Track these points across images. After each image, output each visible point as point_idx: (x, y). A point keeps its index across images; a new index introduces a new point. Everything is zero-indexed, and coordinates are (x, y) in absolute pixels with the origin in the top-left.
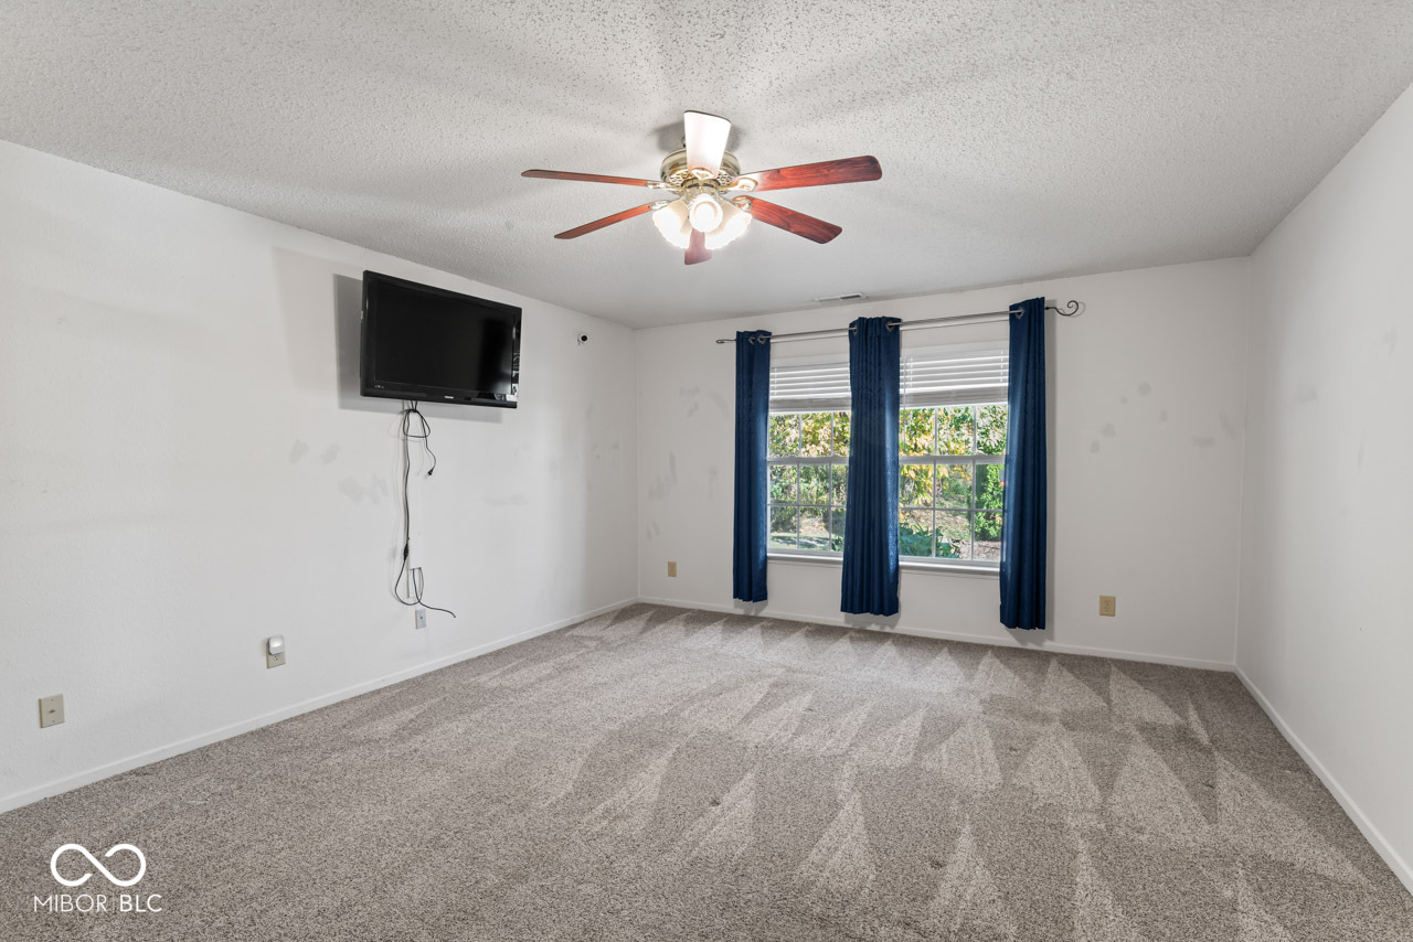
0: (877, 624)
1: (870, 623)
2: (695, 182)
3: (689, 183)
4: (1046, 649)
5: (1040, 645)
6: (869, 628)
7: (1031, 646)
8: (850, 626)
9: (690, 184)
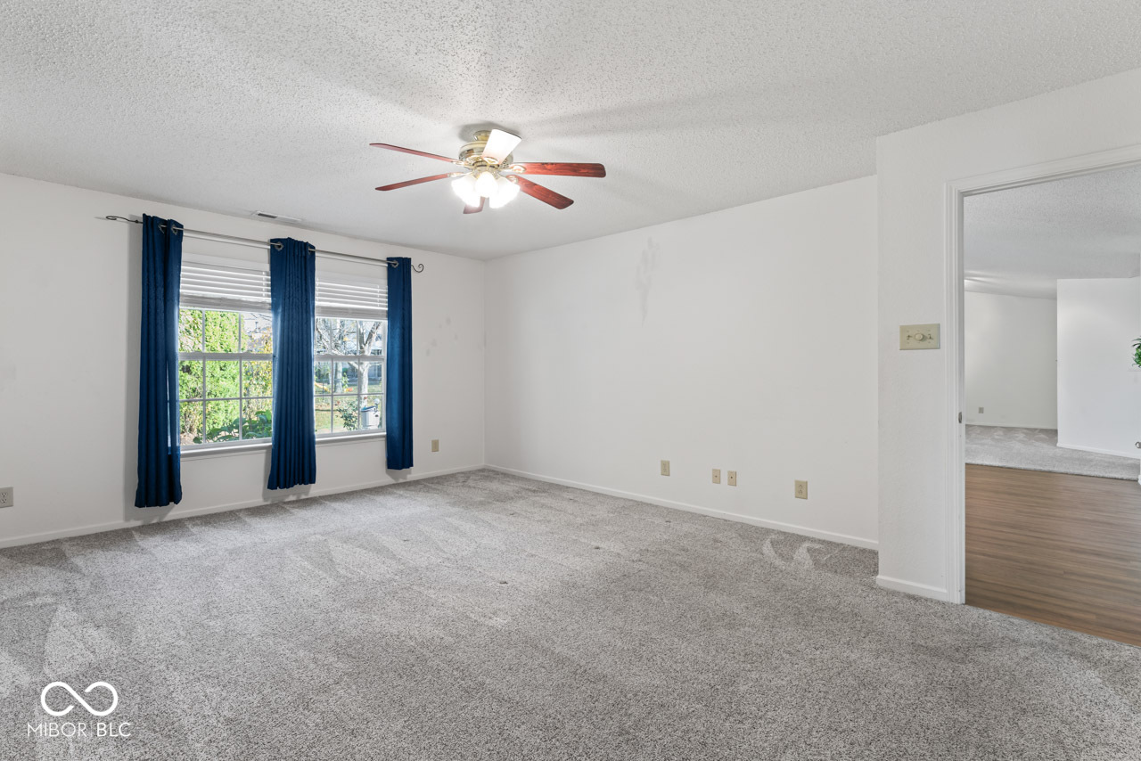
0: (294, 495)
1: (288, 496)
2: (483, 163)
3: (478, 164)
4: (408, 480)
5: (405, 478)
6: (287, 500)
7: (401, 481)
8: (269, 503)
9: (480, 164)
